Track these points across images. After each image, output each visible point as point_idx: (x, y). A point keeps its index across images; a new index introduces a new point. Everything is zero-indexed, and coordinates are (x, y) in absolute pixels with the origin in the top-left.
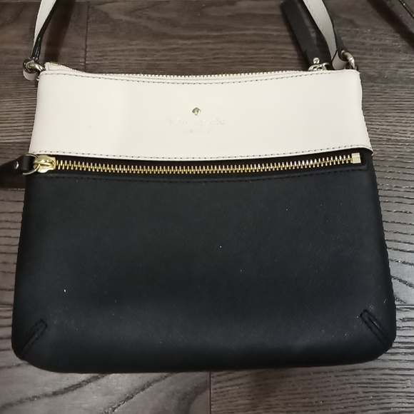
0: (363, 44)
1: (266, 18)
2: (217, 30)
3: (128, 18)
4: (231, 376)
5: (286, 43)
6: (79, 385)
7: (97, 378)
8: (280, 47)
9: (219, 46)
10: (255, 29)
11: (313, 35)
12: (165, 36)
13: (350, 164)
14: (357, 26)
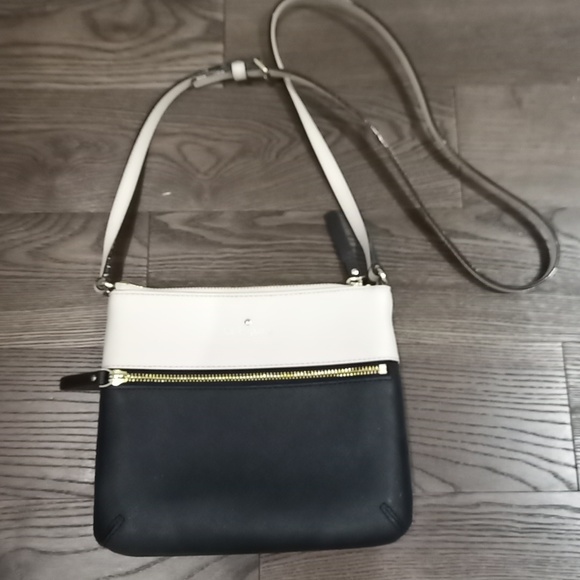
0: (397, 253)
1: (310, 228)
2: (266, 240)
3: (186, 229)
4: (277, 556)
5: (328, 252)
6: (148, 566)
7: (163, 560)
8: (324, 255)
9: (268, 255)
10: (302, 239)
11: (353, 244)
12: (220, 245)
13: (378, 375)
14: (393, 236)
